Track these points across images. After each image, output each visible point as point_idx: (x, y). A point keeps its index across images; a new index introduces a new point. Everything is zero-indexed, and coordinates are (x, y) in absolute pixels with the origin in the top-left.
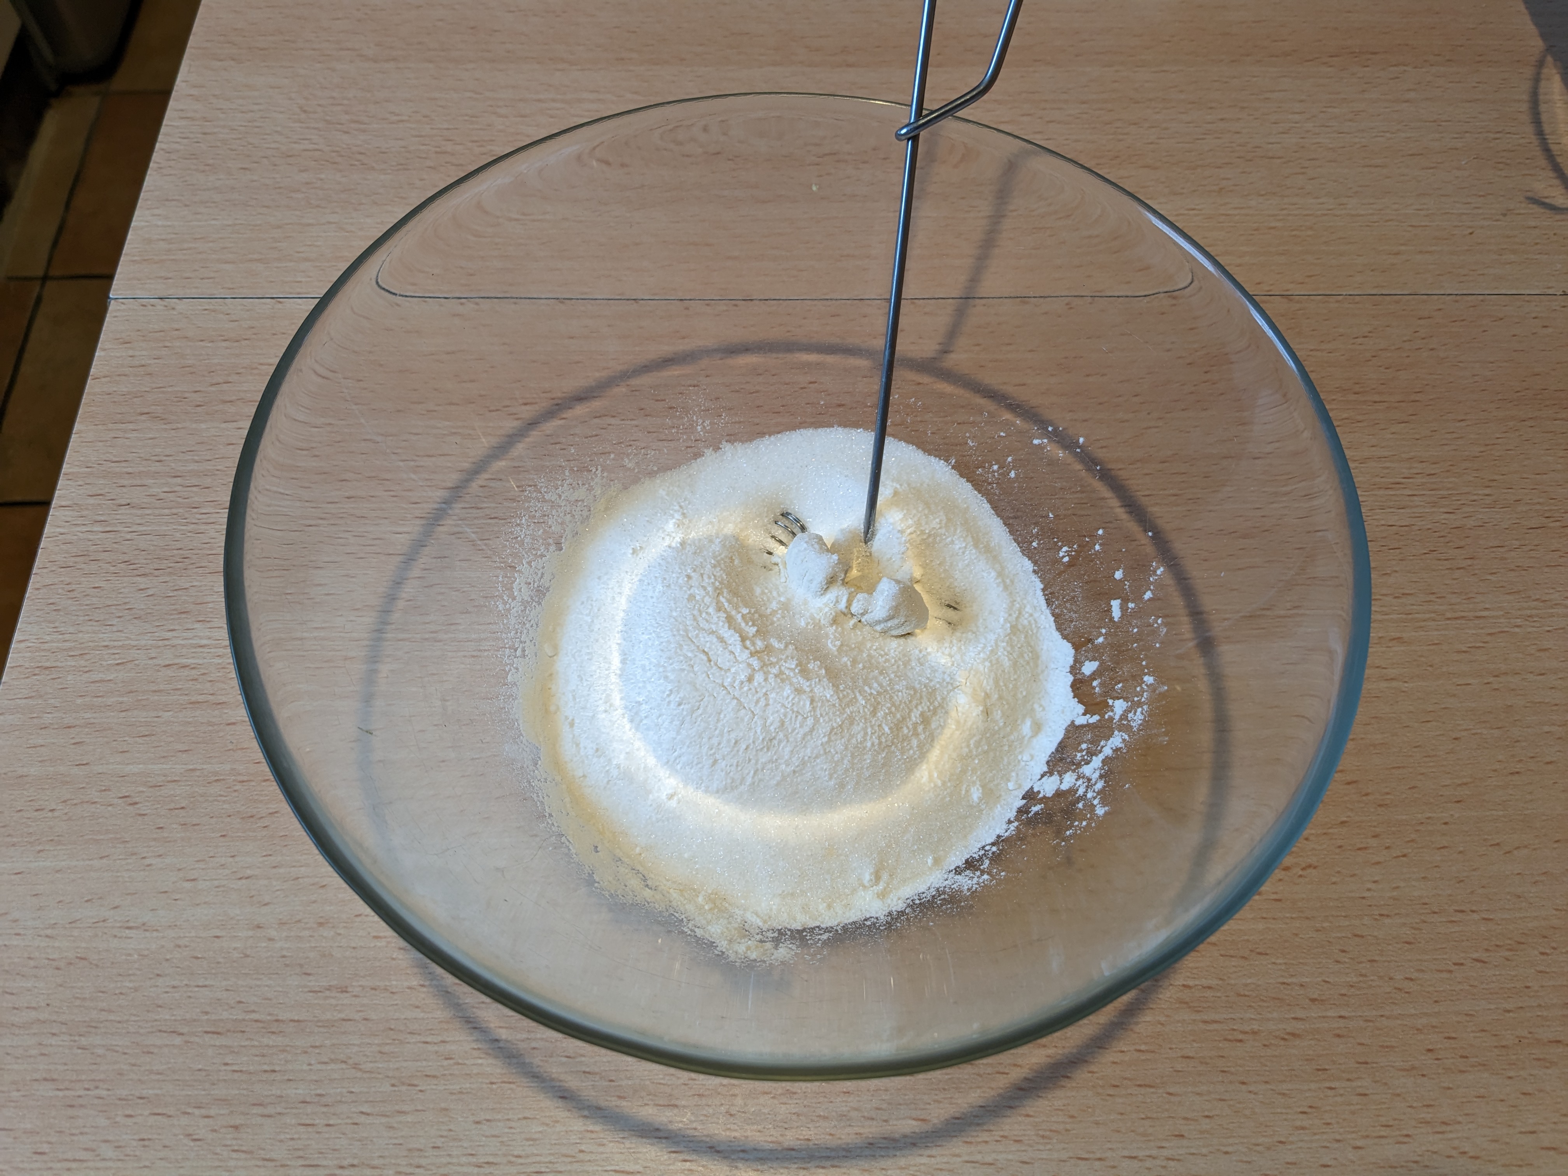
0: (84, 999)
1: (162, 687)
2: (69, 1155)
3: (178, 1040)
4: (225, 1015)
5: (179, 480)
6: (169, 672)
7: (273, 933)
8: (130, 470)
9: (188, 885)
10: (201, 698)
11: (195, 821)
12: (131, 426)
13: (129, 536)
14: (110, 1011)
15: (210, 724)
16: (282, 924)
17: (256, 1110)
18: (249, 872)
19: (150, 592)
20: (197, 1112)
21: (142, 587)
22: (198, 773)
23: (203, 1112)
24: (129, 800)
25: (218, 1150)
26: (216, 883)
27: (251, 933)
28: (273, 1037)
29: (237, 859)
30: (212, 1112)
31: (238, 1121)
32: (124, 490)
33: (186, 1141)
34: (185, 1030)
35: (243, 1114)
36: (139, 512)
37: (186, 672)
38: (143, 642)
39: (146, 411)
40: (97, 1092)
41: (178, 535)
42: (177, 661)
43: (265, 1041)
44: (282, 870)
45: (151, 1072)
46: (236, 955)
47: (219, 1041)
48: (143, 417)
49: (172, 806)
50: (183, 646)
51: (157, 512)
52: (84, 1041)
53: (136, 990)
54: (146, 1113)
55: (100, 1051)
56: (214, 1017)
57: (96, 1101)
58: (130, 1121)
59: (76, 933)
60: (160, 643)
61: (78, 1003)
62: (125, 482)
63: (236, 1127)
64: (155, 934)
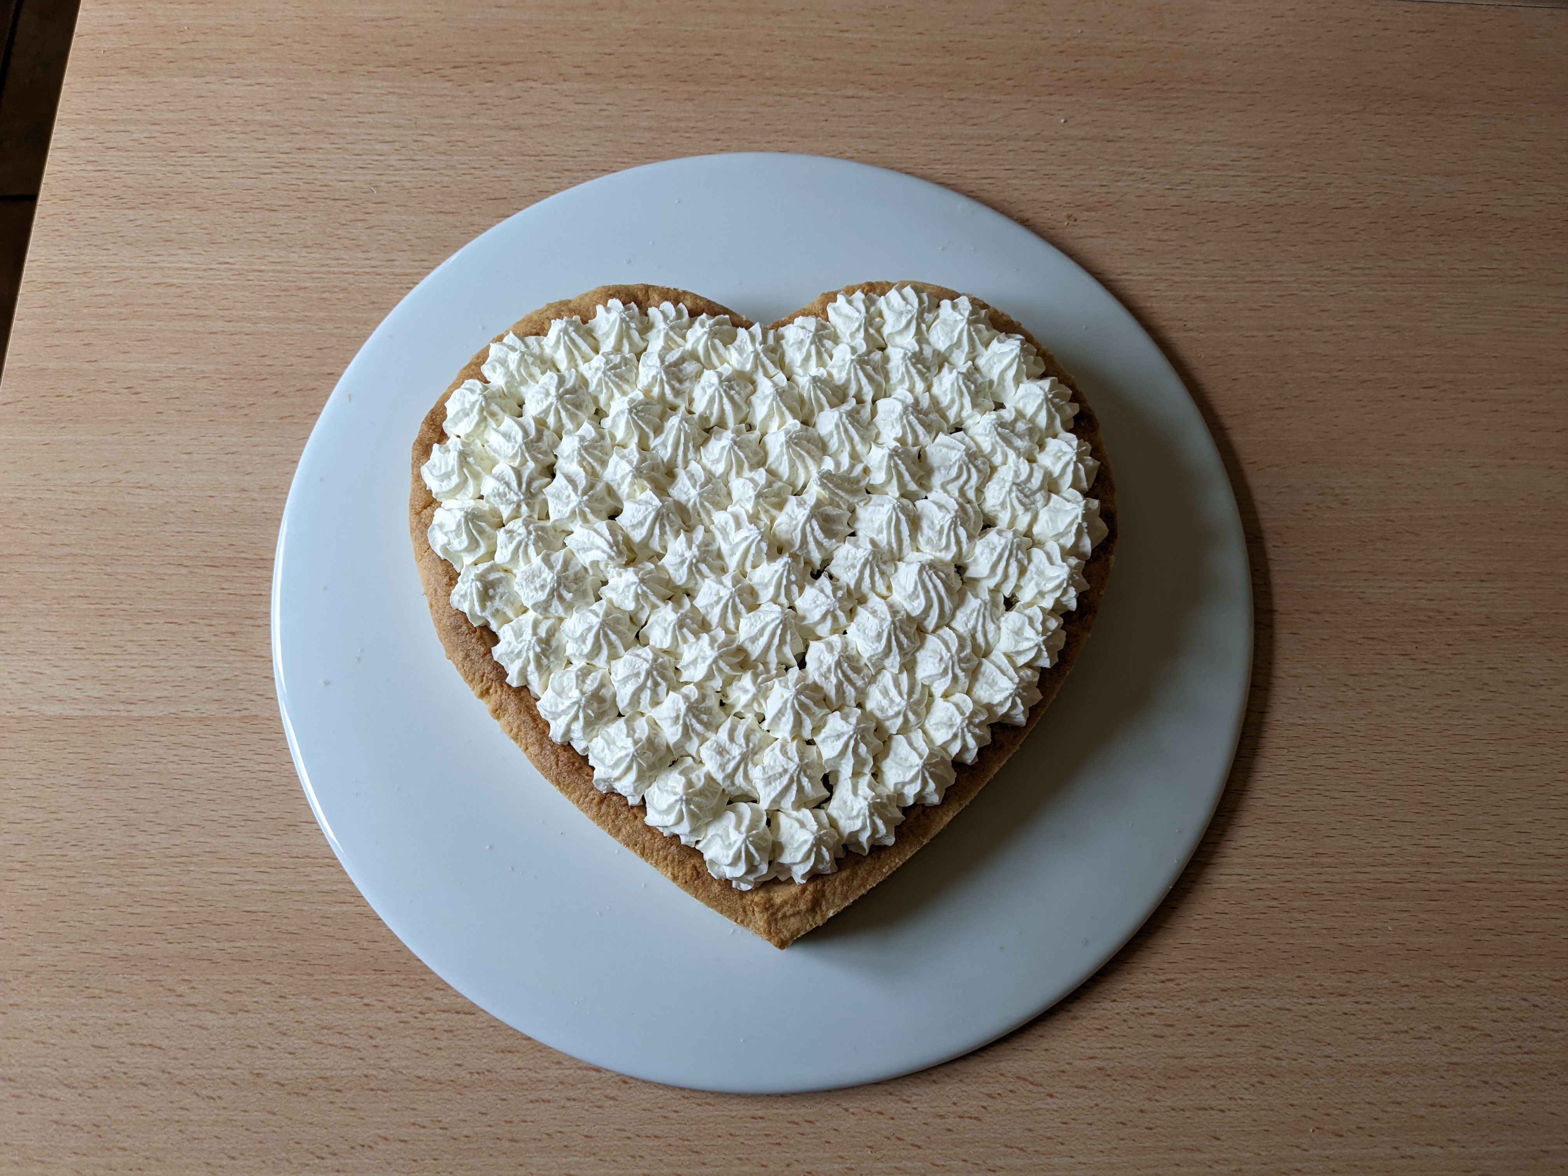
0: (107, 539)
1: (154, 301)
2: (103, 650)
3: (184, 571)
4: (220, 554)
5: (158, 127)
6: (159, 290)
7: (255, 495)
8: (115, 118)
9: (185, 457)
10: (187, 311)
11: (188, 408)
12: (113, 79)
13: (117, 175)
14: (128, 548)
15: (195, 332)
16: (262, 488)
17: (247, 622)
18: (234, 449)
19: (139, 223)
20: (201, 621)
21: (132, 218)
22: (188, 371)
23: (206, 621)
24: (133, 391)
25: (219, 649)
26: (208, 456)
27: (237, 495)
28: (259, 571)
29: (224, 438)
30: (214, 622)
31: (234, 630)
32: (111, 135)
33: (194, 642)
34: (189, 563)
35: (237, 624)
36: (125, 154)
37: (173, 290)
38: (135, 264)
39: (124, 65)
40: (122, 606)
41: (159, 175)
42: (165, 280)
43: (253, 573)
44: (260, 449)
45: (164, 593)
46: (226, 510)
47: (216, 572)
48: (123, 71)
49: (168, 396)
50: (169, 268)
51: (140, 154)
52: (108, 570)
53: (148, 534)
54: (162, 621)
55: (123, 577)
56: (211, 555)
57: (121, 613)
58: (149, 627)
59: (97, 490)
60: (150, 265)
61: (103, 542)
62: (111, 128)
63: (233, 633)
64: (161, 493)
